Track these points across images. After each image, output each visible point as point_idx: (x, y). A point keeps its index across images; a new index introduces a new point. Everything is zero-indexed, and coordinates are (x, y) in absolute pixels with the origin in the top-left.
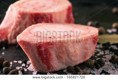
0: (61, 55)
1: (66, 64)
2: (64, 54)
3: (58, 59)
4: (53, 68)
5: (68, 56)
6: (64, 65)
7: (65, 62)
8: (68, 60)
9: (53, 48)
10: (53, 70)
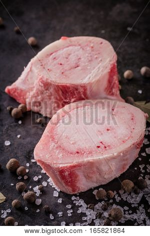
0: (91, 175)
1: (97, 183)
2: (95, 173)
3: (86, 178)
4: (79, 189)
5: (100, 174)
6: (95, 184)
7: (95, 180)
8: (100, 179)
9: (80, 169)
10: (79, 192)
